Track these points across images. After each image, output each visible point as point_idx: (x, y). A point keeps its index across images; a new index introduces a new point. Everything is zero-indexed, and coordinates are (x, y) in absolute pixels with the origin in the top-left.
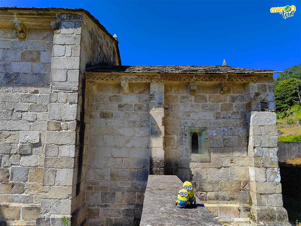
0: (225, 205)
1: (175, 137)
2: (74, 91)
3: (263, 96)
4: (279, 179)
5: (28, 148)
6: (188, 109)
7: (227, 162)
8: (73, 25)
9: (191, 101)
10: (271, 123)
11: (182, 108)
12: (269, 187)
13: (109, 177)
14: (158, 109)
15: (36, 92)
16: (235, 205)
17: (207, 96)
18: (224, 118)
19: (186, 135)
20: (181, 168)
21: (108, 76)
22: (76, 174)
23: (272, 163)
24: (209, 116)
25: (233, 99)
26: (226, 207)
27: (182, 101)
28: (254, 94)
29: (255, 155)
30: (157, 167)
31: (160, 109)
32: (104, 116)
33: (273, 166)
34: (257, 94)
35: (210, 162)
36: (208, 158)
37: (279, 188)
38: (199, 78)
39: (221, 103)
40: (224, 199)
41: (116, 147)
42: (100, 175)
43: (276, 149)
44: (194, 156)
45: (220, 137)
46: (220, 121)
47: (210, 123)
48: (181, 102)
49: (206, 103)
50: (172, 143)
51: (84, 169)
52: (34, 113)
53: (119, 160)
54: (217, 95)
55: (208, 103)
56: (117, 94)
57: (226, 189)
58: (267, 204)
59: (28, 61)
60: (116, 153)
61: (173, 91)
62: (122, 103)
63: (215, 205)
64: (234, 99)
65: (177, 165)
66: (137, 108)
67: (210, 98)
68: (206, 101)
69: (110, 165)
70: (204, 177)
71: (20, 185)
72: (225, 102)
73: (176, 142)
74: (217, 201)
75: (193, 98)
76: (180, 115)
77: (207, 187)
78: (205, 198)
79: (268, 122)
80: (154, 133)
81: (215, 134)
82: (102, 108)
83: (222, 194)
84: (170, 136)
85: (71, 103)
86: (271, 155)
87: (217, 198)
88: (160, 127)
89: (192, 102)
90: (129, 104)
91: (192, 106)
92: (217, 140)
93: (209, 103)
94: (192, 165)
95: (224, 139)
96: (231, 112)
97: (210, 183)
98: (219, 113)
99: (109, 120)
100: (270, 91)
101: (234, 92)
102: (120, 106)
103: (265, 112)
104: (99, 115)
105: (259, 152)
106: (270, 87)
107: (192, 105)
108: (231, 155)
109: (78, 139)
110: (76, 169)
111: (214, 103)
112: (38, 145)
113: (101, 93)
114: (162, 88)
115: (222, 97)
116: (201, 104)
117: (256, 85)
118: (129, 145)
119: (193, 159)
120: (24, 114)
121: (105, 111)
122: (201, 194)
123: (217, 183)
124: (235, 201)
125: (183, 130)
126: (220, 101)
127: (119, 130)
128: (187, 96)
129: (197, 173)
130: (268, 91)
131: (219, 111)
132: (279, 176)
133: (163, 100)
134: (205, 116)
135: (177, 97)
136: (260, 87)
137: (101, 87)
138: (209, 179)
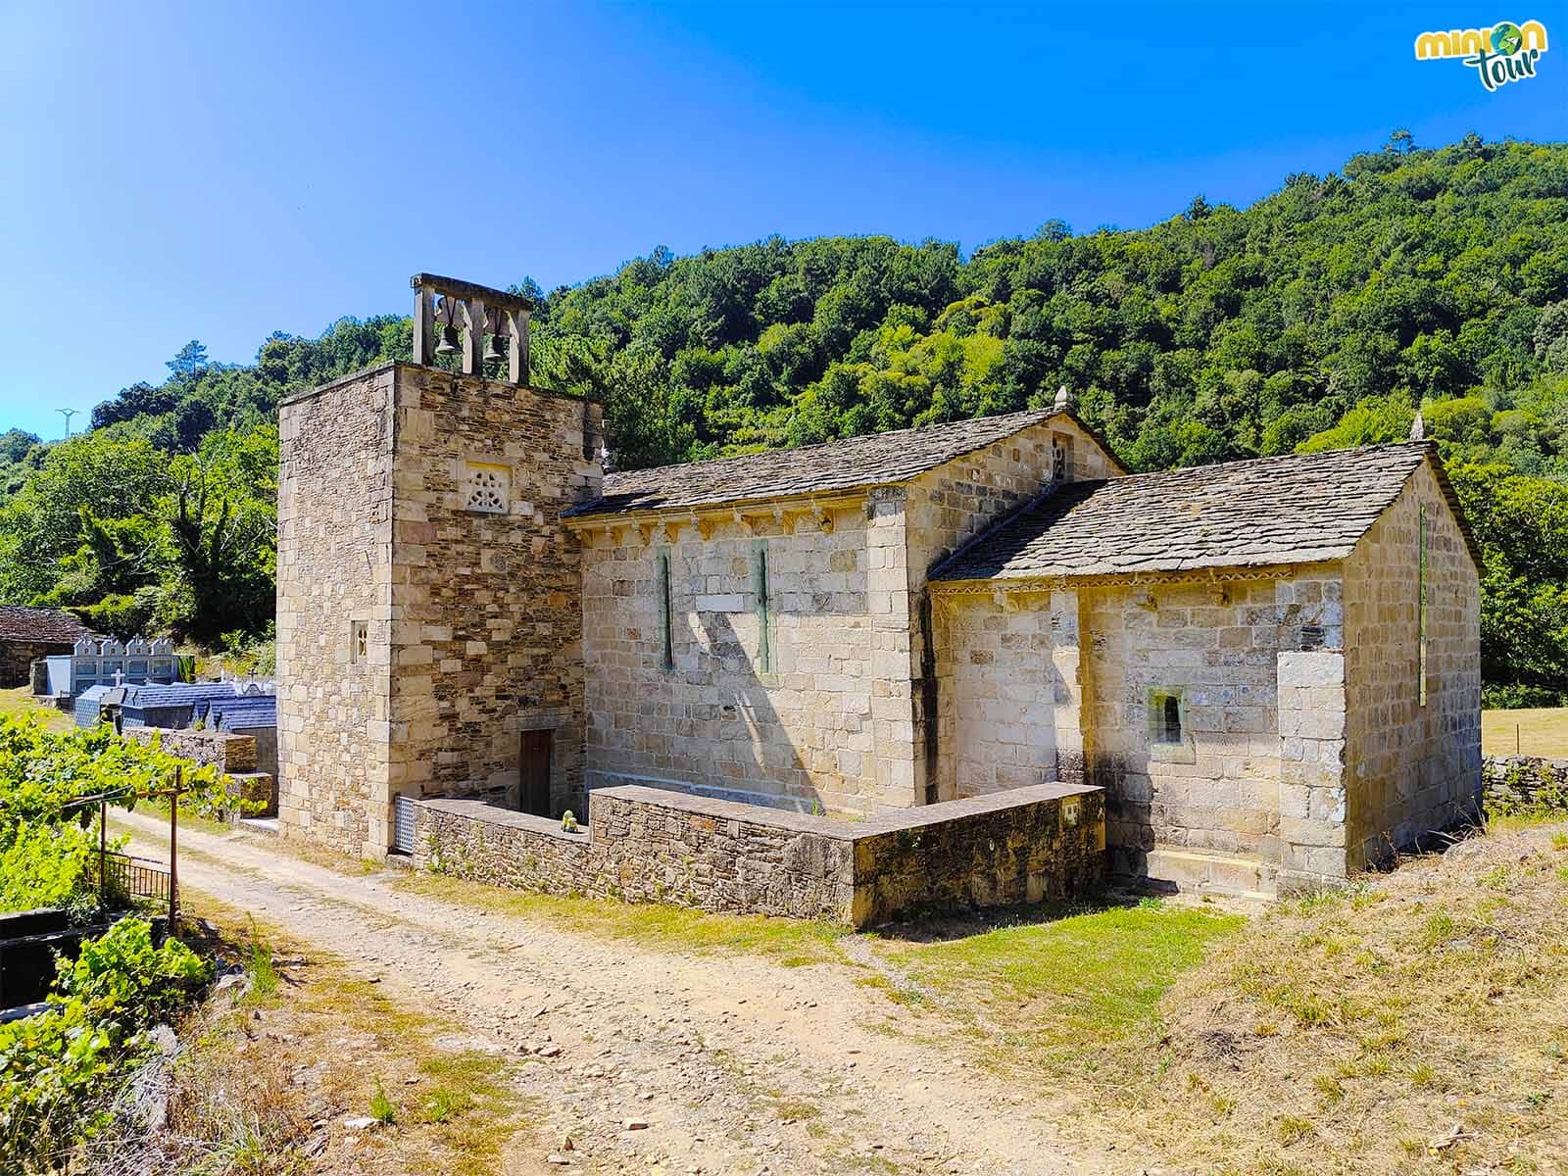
0: (1228, 861)
1: (1117, 706)
2: (904, 630)
3: (1309, 613)
4: (1339, 815)
5: (855, 722)
6: (1143, 644)
7: (1233, 767)
8: (893, 508)
9: (1150, 624)
10: (1327, 680)
11: (1129, 642)
12: (1315, 831)
13: (995, 780)
14: (1065, 647)
15: (857, 625)
16: (1249, 864)
17: (1188, 611)
18: (1226, 663)
19: (1141, 702)
20: (1132, 773)
21: (968, 585)
22: (922, 770)
23: (1326, 777)
24: (1193, 659)
25: (1252, 618)
26: (1228, 865)
27: (1130, 625)
28: (1285, 610)
29: (1283, 755)
30: (1071, 768)
31: (1071, 648)
32: (978, 658)
33: (1327, 783)
34: (1295, 610)
35: (1194, 764)
36: (1190, 755)
37: (1340, 836)
38: (1147, 580)
39: (1220, 629)
40: (1225, 847)
41: (1002, 722)
42: (978, 775)
43: (1339, 745)
44: (1162, 750)
45: (1217, 709)
46: (1218, 671)
47: (1195, 676)
48: (1127, 627)
49: (1186, 628)
50: (1111, 720)
51: (942, 761)
52: (858, 662)
53: (1010, 749)
54: (1212, 607)
55: (1189, 627)
56: (996, 614)
57: (1231, 827)
58: (1306, 868)
59: (841, 571)
60: (1005, 734)
61: (1109, 603)
62: (1009, 632)
63: (1205, 858)
64: (1254, 616)
65: (1122, 766)
66: (1036, 641)
67: (1193, 615)
68: (1186, 624)
69: (994, 757)
70: (1182, 796)
71: (852, 781)
72: (1230, 624)
73: (1118, 716)
74: (1211, 851)
75: (1154, 617)
76: (1127, 657)
77: (1187, 818)
78: (1182, 841)
79: (1321, 678)
80: (1062, 699)
81: (1205, 703)
82: (974, 644)
83: (1219, 836)
84: (1105, 704)
85: (901, 651)
86: (1325, 756)
87: (1210, 844)
88: (1071, 686)
89: (1151, 626)
90: (1020, 633)
91: (1153, 636)
92: (1209, 716)
93: (1192, 627)
94: (1151, 768)
95: (1228, 714)
96: (1246, 649)
97: (1193, 810)
98: (1216, 652)
99: (986, 668)
100: (1330, 598)
101: (1254, 600)
102: (1005, 639)
103: (1314, 654)
104: (968, 658)
105: (1294, 749)
106: (1330, 590)
107: (1153, 634)
108: (1242, 748)
109: (919, 710)
110: (922, 763)
111: (1203, 629)
112: (866, 717)
113: (968, 613)
114: (1074, 603)
115: (1225, 611)
116: (1174, 631)
117: (1292, 585)
118: (1025, 719)
119: (1154, 755)
120: (845, 663)
121: (977, 649)
122: (1175, 831)
123: (1211, 811)
124: (1250, 855)
125: (1134, 691)
126: (1217, 623)
127: (1005, 688)
128: (1141, 614)
129: (1166, 788)
130: (1324, 600)
131: (1217, 647)
132: (1342, 808)
133: (1077, 630)
134: (1182, 659)
135: (1119, 616)
136: (1303, 590)
137: (967, 604)
138: (1192, 803)
